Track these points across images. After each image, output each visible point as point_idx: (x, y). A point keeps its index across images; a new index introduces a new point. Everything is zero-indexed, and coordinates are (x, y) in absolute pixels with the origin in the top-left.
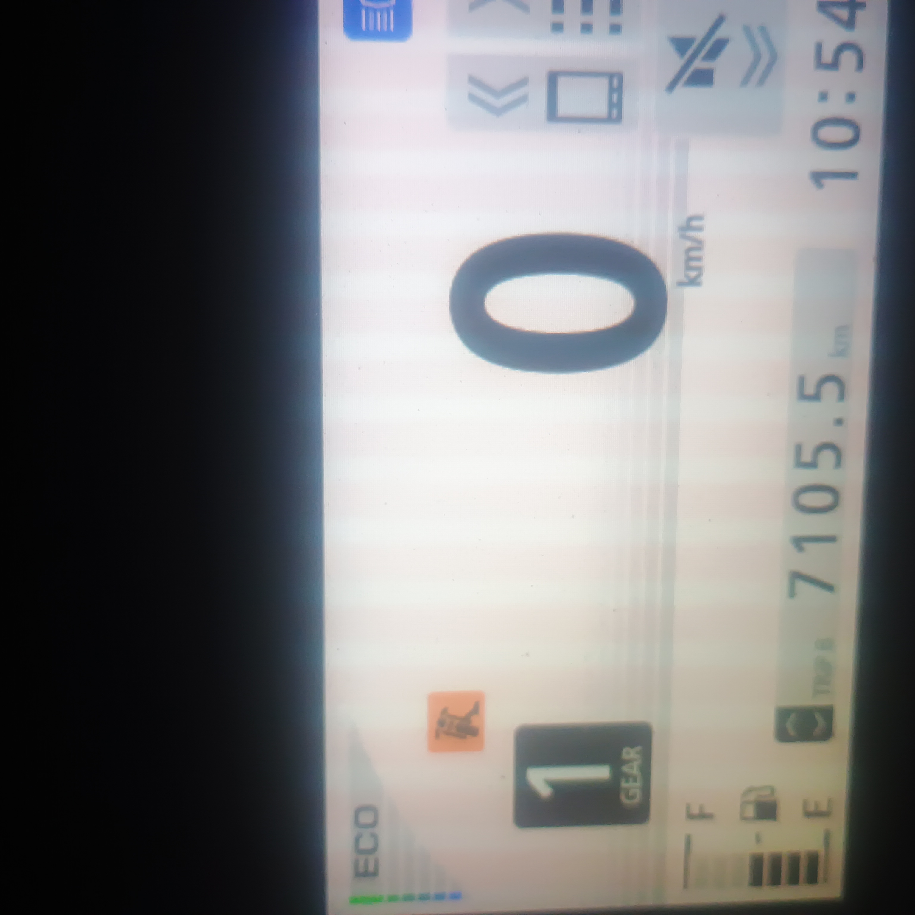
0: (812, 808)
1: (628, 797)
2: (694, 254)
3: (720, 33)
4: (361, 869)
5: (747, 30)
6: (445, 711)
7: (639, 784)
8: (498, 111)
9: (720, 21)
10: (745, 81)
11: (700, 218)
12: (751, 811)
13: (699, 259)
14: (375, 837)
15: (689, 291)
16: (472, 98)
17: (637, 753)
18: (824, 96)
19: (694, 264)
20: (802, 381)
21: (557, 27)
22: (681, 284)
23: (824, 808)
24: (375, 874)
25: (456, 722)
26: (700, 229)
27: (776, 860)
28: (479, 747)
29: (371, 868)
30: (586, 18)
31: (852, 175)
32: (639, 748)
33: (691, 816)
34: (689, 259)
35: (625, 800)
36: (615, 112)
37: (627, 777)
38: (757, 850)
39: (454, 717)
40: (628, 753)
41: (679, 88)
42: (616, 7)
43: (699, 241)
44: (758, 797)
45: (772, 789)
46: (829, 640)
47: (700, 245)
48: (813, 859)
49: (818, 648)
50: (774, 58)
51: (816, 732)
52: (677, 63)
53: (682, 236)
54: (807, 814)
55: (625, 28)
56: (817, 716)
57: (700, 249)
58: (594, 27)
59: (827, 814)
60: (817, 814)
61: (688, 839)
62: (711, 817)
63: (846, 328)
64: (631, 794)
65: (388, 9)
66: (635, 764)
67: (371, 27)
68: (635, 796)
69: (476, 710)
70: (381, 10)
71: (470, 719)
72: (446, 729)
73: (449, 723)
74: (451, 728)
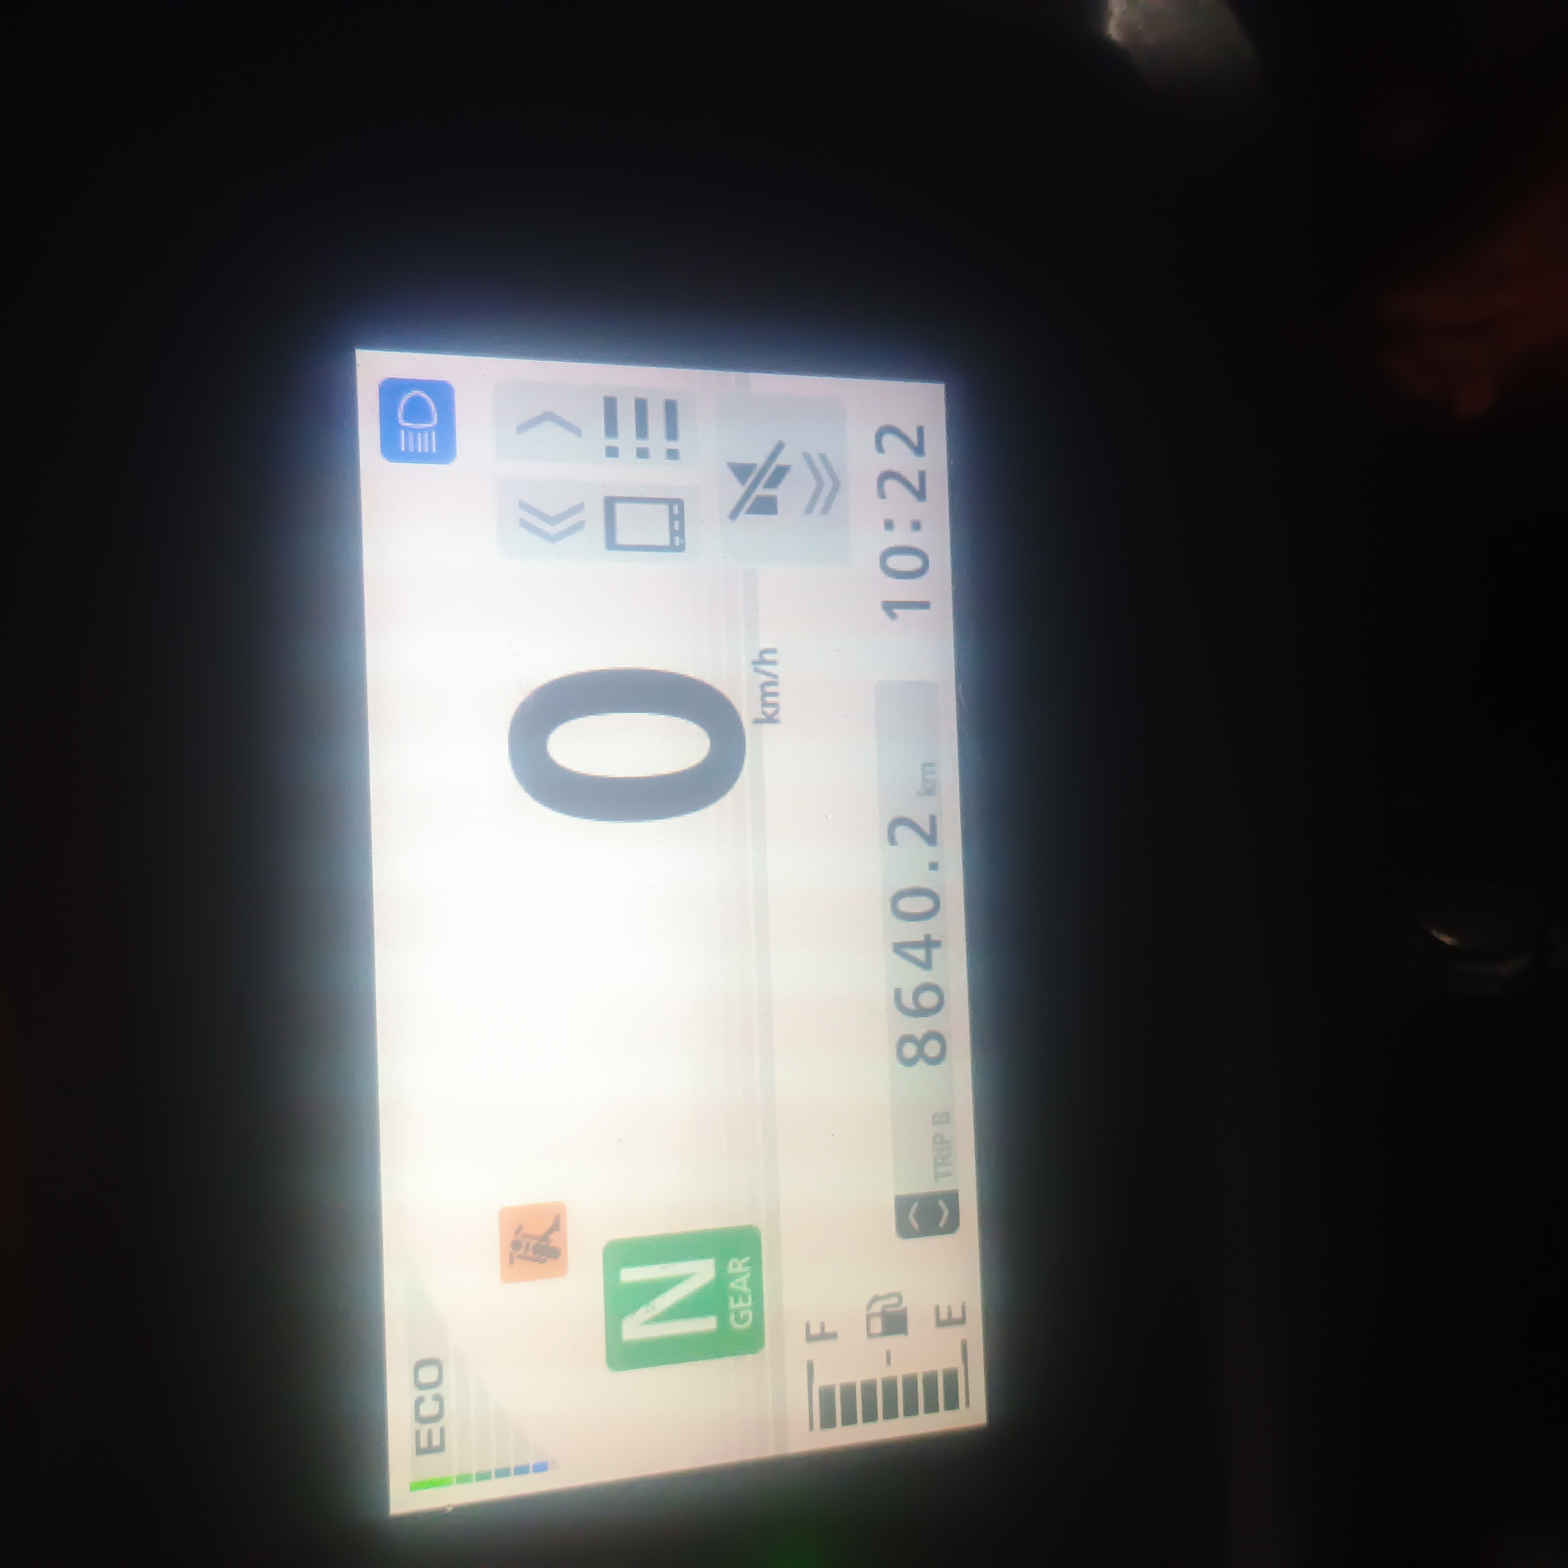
0: (944, 1316)
1: (737, 1319)
2: (769, 689)
3: (781, 461)
4: (424, 1443)
5: (807, 456)
6: (519, 1230)
7: (750, 1303)
8: (553, 539)
9: (780, 447)
10: (809, 509)
11: (773, 651)
12: (877, 1325)
13: (775, 694)
14: (438, 1398)
15: (768, 729)
16: (524, 524)
17: (745, 1265)
18: (889, 525)
19: (769, 699)
21: (612, 452)
22: (757, 721)
23: (957, 1314)
24: (442, 1447)
25: (532, 1244)
26: (774, 663)
27: (910, 1383)
28: (561, 1271)
29: (436, 1442)
30: (642, 444)
31: (925, 605)
32: (747, 1259)
33: (810, 1338)
34: (765, 694)
35: (736, 1326)
36: (677, 539)
37: (736, 1295)
38: (888, 1373)
39: (529, 1237)
41: (742, 515)
42: (672, 432)
43: (775, 676)
44: (885, 1307)
45: (899, 1296)
46: (946, 1114)
47: (775, 680)
48: (951, 1378)
49: (935, 1123)
50: (836, 486)
51: (942, 1224)
52: (739, 490)
53: (756, 670)
54: (940, 1323)
55: (682, 454)
56: (941, 1204)
57: (775, 684)
58: (651, 453)
59: (962, 1321)
60: (952, 1322)
61: (810, 1367)
62: (833, 1336)
63: (932, 765)
64: (742, 1316)
65: (429, 430)
66: (744, 1279)
67: (411, 449)
68: (746, 1318)
69: (557, 1225)
70: (422, 431)
71: (550, 1237)
72: (522, 1251)
73: (524, 1244)
74: (527, 1249)
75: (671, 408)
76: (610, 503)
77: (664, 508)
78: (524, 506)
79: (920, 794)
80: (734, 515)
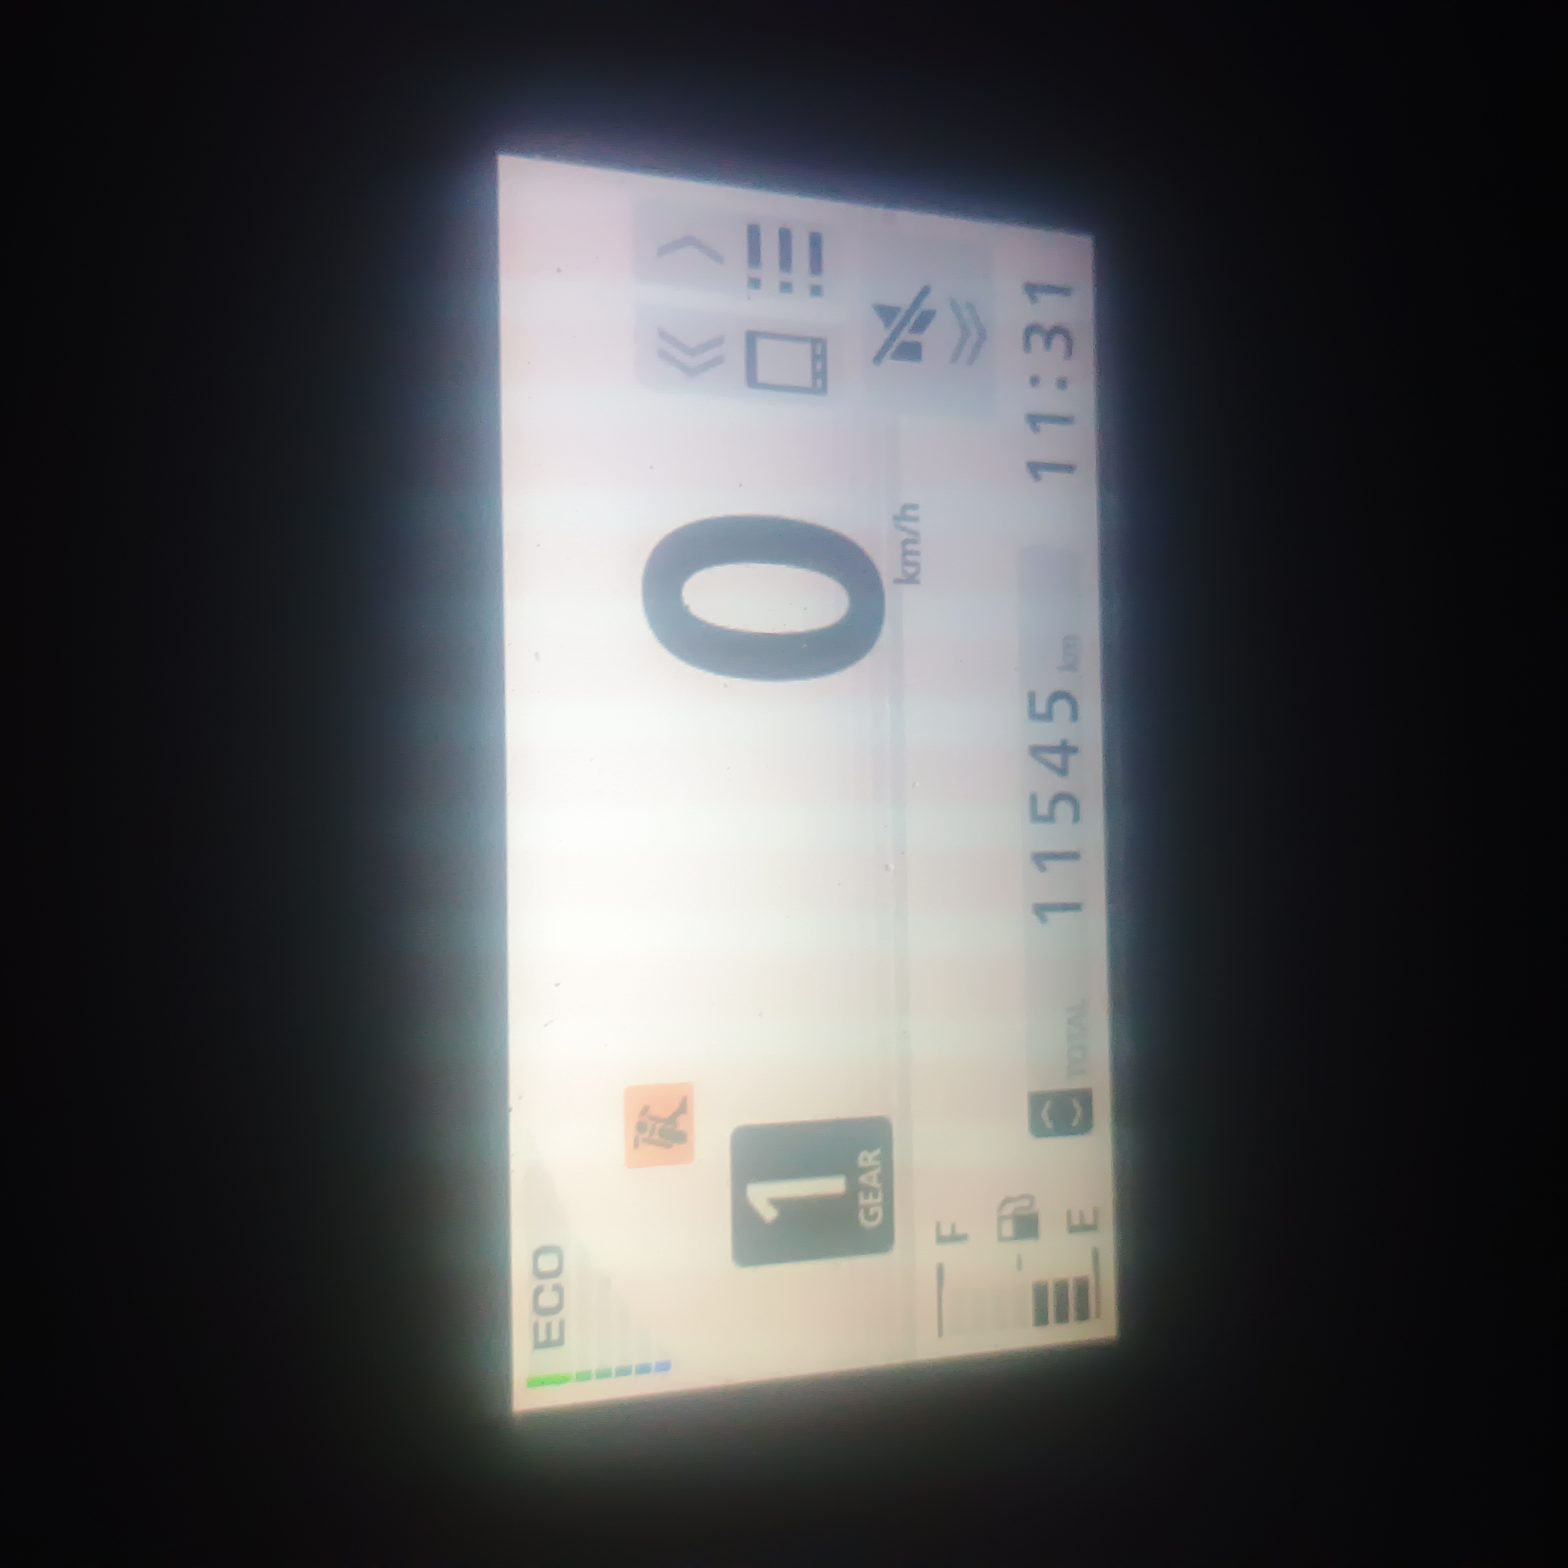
0: (1076, 1221)
1: (867, 1216)
2: (910, 547)
3: (927, 304)
4: (542, 1337)
5: (954, 305)
6: (645, 1111)
7: (880, 1199)
8: (691, 372)
9: (925, 291)
10: (955, 358)
11: (914, 507)
12: (1008, 1229)
13: (917, 553)
14: (558, 1289)
15: (908, 590)
16: (664, 355)
17: (877, 1158)
18: (1035, 381)
19: (910, 558)
20: (1032, 698)
21: (755, 283)
22: (898, 581)
23: (1089, 1220)
24: (560, 1342)
25: (659, 1126)
26: (915, 519)
27: (1041, 1289)
28: (689, 1157)
29: (555, 1336)
30: (786, 277)
31: (1069, 468)
32: (877, 1152)
33: (941, 1239)
34: (905, 553)
35: (864, 1222)
36: (819, 381)
37: (867, 1190)
38: (1019, 1279)
39: (655, 1119)
40: (866, 1159)
41: (888, 362)
42: (816, 265)
43: (916, 533)
44: (1017, 1209)
45: (1031, 1198)
47: (917, 538)
48: (1082, 1287)
50: (983, 335)
51: (1075, 1123)
52: (881, 333)
53: (897, 526)
54: (1072, 1229)
55: (825, 290)
56: (1075, 1101)
57: (915, 542)
58: (795, 287)
59: (1094, 1227)
60: (1084, 1227)
61: (940, 1270)
62: (964, 1238)
63: (1074, 638)
64: (872, 1211)
66: (874, 1174)
68: (876, 1215)
69: (683, 1107)
71: (676, 1121)
72: (646, 1135)
73: (650, 1127)
74: (652, 1134)
75: (816, 241)
76: (752, 338)
77: (807, 347)
78: (663, 334)
79: (1060, 668)
80: (878, 359)
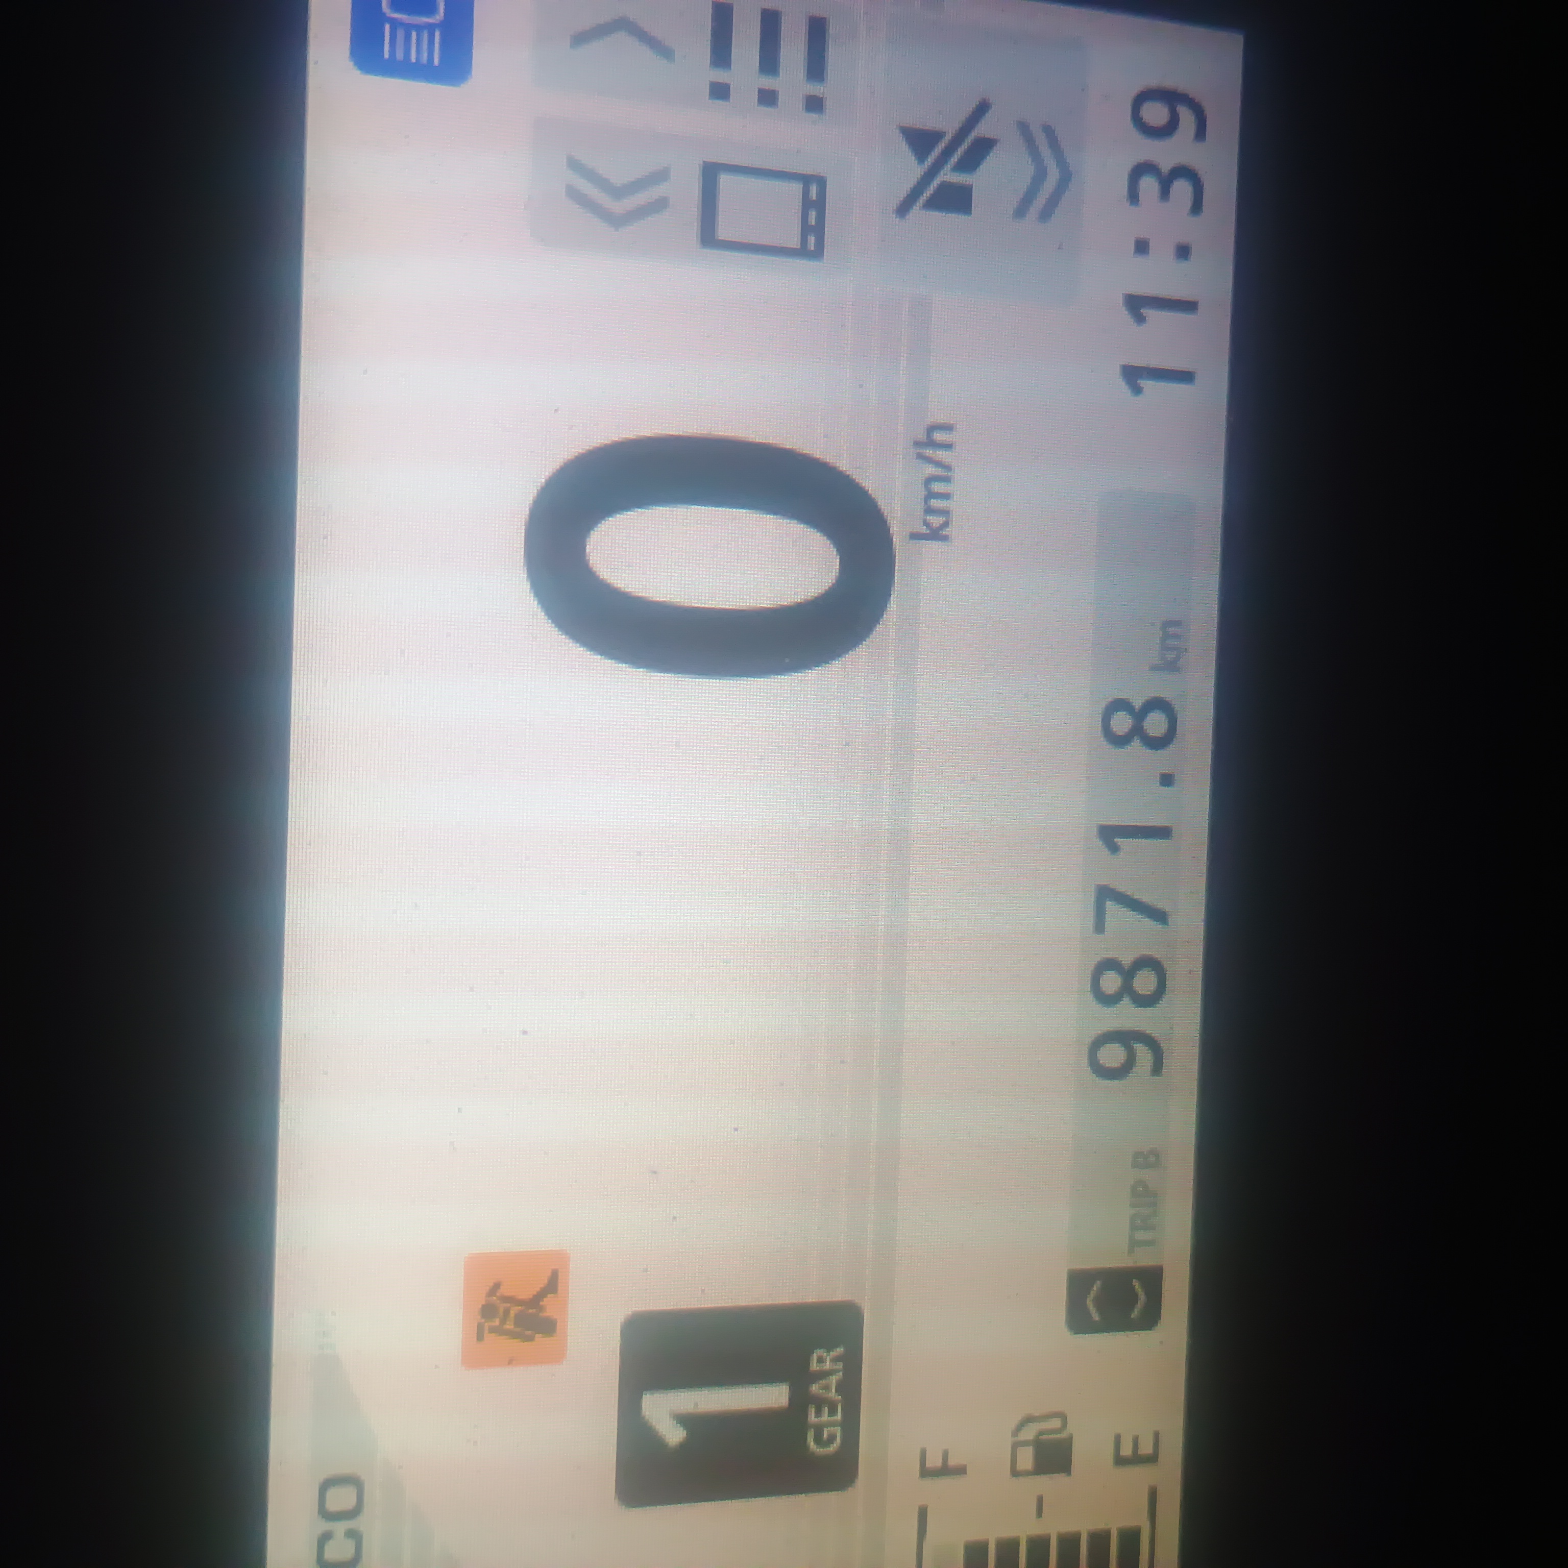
0: (1126, 1451)
1: (818, 1440)
2: (937, 487)
3: (983, 129)
5: (1024, 128)
6: (495, 1289)
7: (839, 1417)
8: (617, 221)
9: (982, 108)
10: (1021, 212)
11: (948, 427)
12: (1026, 1458)
13: (946, 496)
14: (354, 1535)
15: (932, 547)
16: (574, 194)
17: (837, 1359)
18: (1142, 247)
19: (935, 503)
21: (720, 92)
22: (915, 536)
23: (1146, 1448)
25: (514, 1310)
26: (948, 446)
27: (1069, 1544)
28: (557, 1356)
30: (767, 82)
31: (1186, 377)
32: (840, 1350)
33: (926, 1472)
34: (930, 495)
35: (814, 1448)
36: (812, 240)
37: (820, 1403)
38: (1038, 1529)
39: (509, 1300)
40: (821, 1360)
41: (917, 211)
42: (816, 68)
43: (948, 468)
44: (1041, 1433)
45: (1063, 1417)
46: (1155, 1153)
47: (949, 474)
48: (1130, 1539)
49: (1135, 1165)
50: (1066, 177)
51: (1135, 1314)
52: (912, 170)
53: (920, 456)
54: (1120, 1461)
55: (829, 104)
56: (1136, 1284)
57: (947, 480)
58: (781, 98)
59: (1152, 1459)
60: (1137, 1459)
61: (923, 1514)
62: (961, 1471)
63: (1178, 623)
64: (825, 1436)
65: (431, 28)
66: (834, 1380)
67: (400, 55)
68: (832, 1439)
69: (552, 1285)
70: (419, 28)
71: (541, 1303)
72: (497, 1322)
73: (501, 1311)
74: (504, 1321)
75: (817, 29)
76: (711, 173)
77: (796, 188)
78: (574, 165)
79: (1155, 668)
80: (903, 209)
